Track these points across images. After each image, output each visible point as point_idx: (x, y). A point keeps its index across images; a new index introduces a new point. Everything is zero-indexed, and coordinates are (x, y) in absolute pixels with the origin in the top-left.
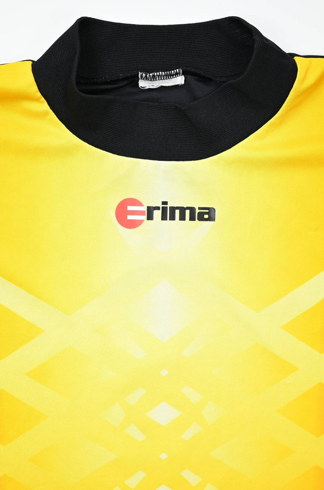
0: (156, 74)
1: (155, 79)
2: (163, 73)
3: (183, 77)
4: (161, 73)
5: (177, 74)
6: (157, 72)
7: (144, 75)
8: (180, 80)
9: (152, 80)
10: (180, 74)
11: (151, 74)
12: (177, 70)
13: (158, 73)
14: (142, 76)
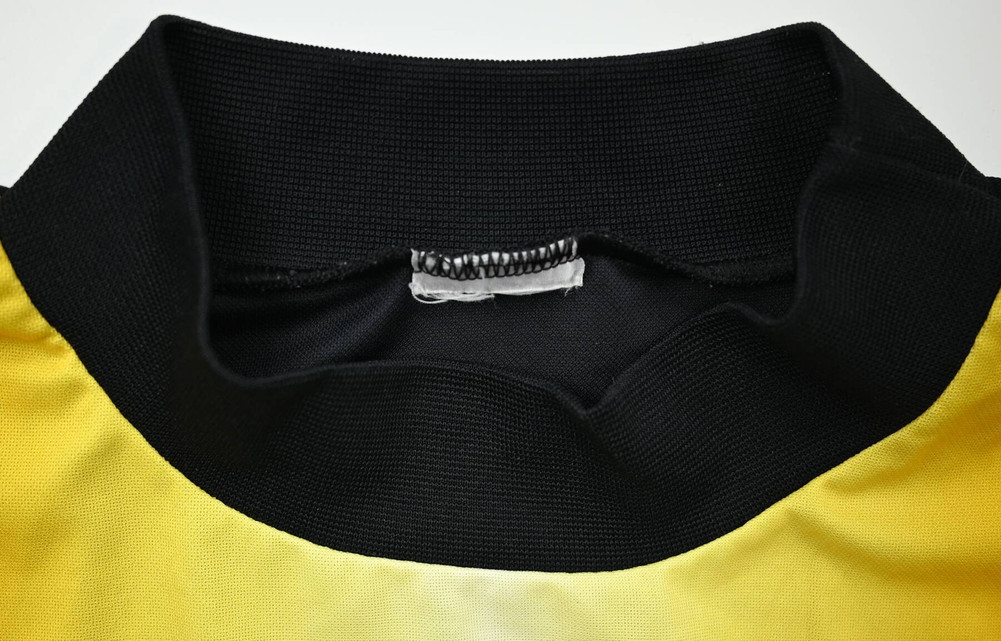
0: (476, 259)
1: (472, 276)
2: (506, 257)
3: (581, 264)
4: (495, 255)
5: (558, 258)
6: (480, 253)
7: (430, 262)
8: (569, 275)
9: (463, 276)
10: (569, 253)
11: (458, 261)
12: (561, 243)
13: (485, 258)
14: (422, 264)
